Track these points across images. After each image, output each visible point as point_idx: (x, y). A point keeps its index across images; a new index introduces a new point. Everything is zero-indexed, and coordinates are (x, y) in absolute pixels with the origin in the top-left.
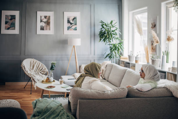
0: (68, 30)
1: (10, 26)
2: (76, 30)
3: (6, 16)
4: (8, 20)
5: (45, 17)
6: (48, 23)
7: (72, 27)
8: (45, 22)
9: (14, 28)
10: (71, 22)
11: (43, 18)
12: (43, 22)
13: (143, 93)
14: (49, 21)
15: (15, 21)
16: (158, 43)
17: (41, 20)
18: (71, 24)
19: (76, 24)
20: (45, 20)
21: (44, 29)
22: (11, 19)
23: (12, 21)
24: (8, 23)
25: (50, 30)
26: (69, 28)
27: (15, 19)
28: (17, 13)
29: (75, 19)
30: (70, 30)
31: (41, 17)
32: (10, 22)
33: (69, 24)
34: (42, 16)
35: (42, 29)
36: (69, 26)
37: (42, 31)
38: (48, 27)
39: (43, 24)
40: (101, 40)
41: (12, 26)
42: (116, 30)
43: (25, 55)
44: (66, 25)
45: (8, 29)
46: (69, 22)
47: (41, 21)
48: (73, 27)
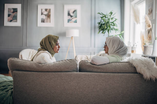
0: (68, 22)
1: (12, 19)
2: (76, 22)
3: (9, 9)
4: (10, 13)
5: (46, 10)
6: (48, 16)
7: (72, 20)
8: (46, 15)
9: (16, 20)
10: (72, 14)
11: (44, 10)
12: (44, 14)
13: (97, 66)
14: (49, 14)
15: (17, 14)
16: (150, 27)
17: (42, 12)
18: (71, 16)
19: (76, 17)
20: (46, 13)
21: (45, 21)
22: (13, 12)
23: (14, 14)
24: (10, 16)
25: (50, 22)
26: (69, 21)
27: (17, 11)
28: (18, 6)
29: (75, 12)
30: (71, 22)
31: (42, 10)
32: (13, 14)
33: (70, 17)
34: (42, 8)
35: (43, 21)
36: (69, 18)
37: (43, 23)
38: (49, 20)
39: (44, 17)
40: (100, 31)
41: (14, 18)
42: (115, 21)
43: (26, 46)
44: (66, 17)
45: (11, 21)
46: (69, 14)
47: (42, 14)
48: (74, 20)
